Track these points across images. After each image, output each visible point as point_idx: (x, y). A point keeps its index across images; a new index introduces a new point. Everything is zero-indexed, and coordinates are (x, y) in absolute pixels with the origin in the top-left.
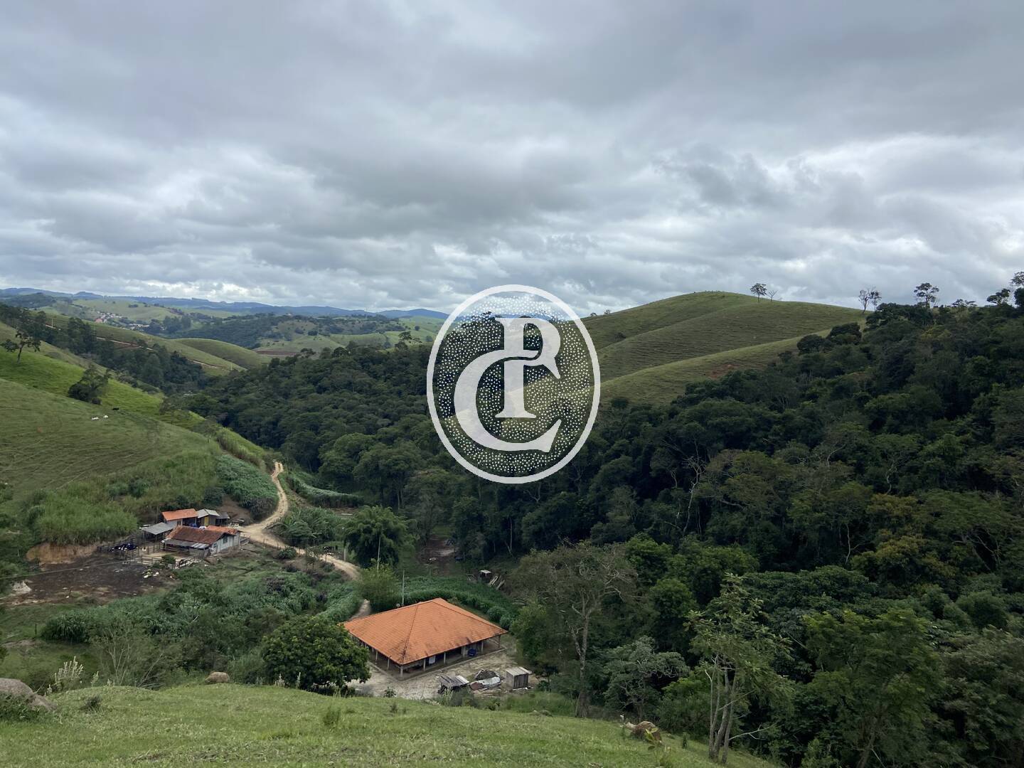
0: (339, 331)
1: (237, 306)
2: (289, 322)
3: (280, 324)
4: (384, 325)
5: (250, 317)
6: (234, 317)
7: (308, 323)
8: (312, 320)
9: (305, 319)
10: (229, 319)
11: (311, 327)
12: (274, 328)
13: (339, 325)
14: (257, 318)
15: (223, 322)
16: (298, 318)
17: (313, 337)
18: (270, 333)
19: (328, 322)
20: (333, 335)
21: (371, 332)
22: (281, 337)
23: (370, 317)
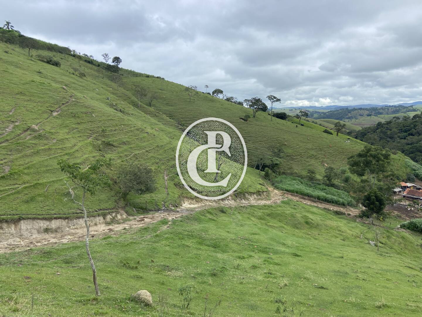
0: (381, 114)
1: (328, 107)
2: (356, 111)
3: (352, 112)
4: (405, 109)
5: (338, 111)
6: (331, 111)
7: (365, 111)
8: (367, 109)
9: (364, 109)
10: (329, 112)
11: (367, 112)
12: (349, 114)
13: (381, 111)
14: (341, 111)
15: (327, 113)
16: (361, 109)
17: (370, 117)
18: (348, 116)
19: (374, 111)
20: (379, 116)
21: (398, 113)
22: (353, 118)
23: (395, 106)
